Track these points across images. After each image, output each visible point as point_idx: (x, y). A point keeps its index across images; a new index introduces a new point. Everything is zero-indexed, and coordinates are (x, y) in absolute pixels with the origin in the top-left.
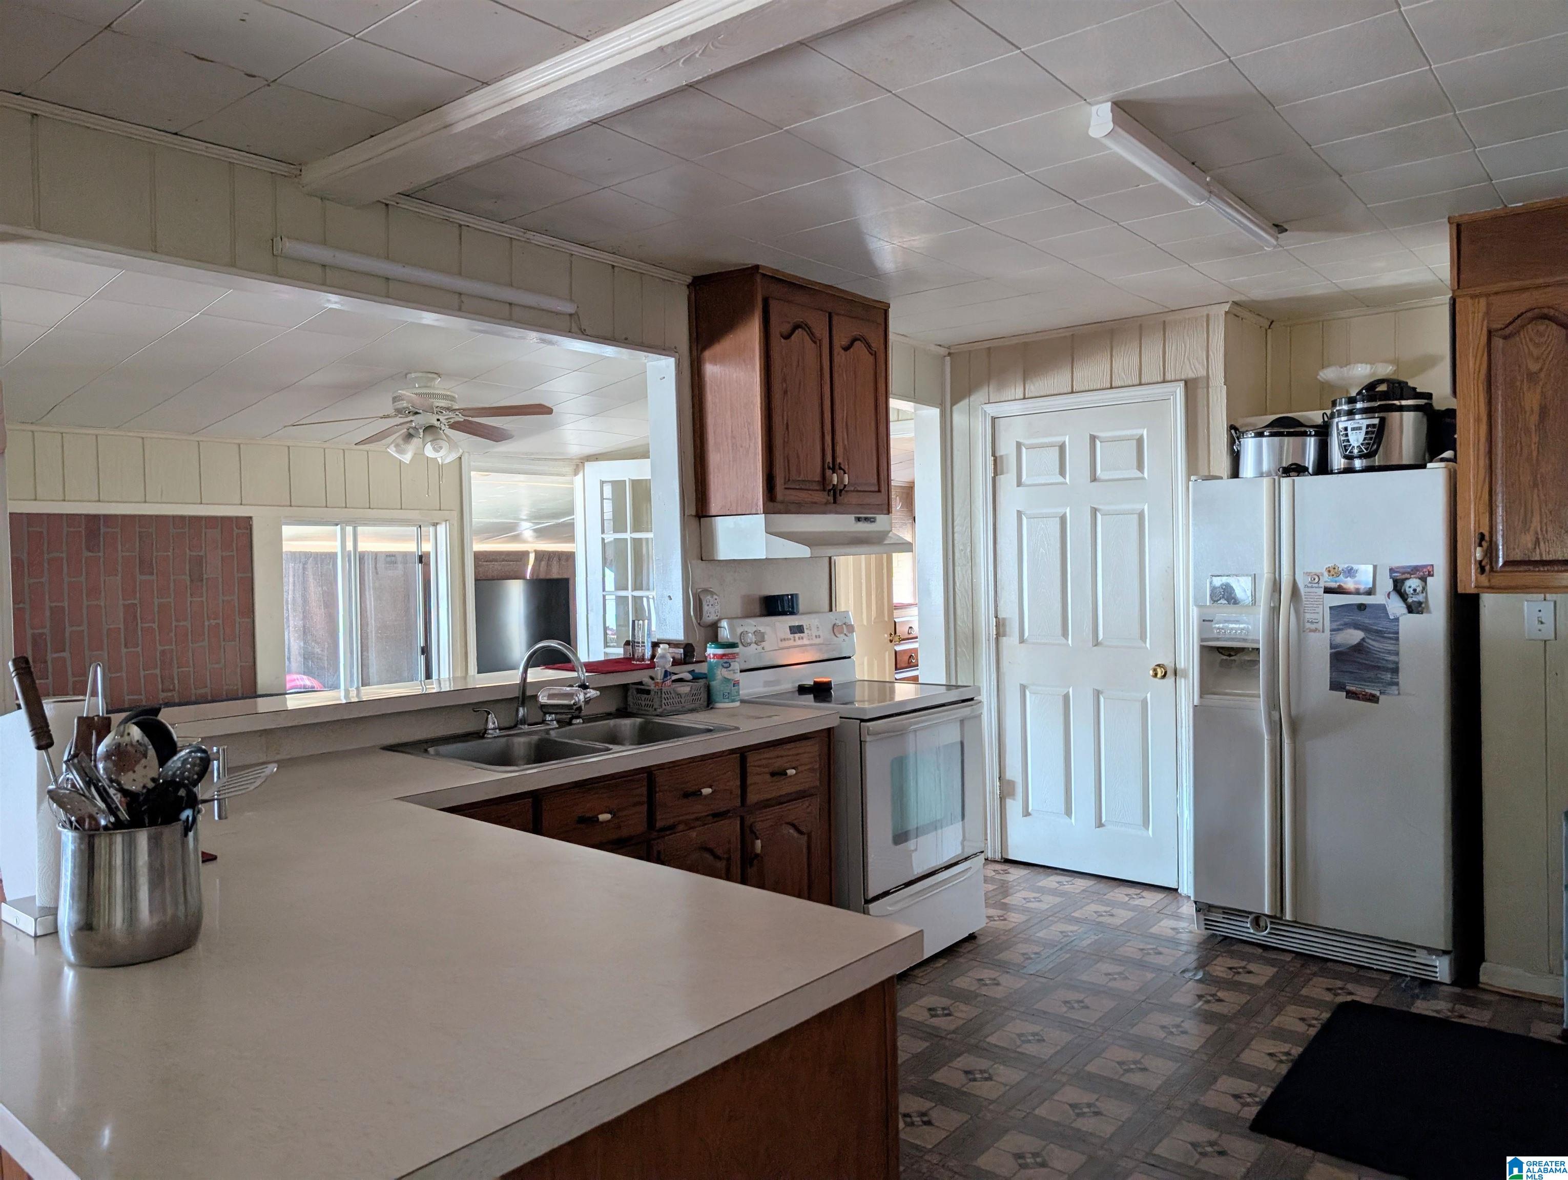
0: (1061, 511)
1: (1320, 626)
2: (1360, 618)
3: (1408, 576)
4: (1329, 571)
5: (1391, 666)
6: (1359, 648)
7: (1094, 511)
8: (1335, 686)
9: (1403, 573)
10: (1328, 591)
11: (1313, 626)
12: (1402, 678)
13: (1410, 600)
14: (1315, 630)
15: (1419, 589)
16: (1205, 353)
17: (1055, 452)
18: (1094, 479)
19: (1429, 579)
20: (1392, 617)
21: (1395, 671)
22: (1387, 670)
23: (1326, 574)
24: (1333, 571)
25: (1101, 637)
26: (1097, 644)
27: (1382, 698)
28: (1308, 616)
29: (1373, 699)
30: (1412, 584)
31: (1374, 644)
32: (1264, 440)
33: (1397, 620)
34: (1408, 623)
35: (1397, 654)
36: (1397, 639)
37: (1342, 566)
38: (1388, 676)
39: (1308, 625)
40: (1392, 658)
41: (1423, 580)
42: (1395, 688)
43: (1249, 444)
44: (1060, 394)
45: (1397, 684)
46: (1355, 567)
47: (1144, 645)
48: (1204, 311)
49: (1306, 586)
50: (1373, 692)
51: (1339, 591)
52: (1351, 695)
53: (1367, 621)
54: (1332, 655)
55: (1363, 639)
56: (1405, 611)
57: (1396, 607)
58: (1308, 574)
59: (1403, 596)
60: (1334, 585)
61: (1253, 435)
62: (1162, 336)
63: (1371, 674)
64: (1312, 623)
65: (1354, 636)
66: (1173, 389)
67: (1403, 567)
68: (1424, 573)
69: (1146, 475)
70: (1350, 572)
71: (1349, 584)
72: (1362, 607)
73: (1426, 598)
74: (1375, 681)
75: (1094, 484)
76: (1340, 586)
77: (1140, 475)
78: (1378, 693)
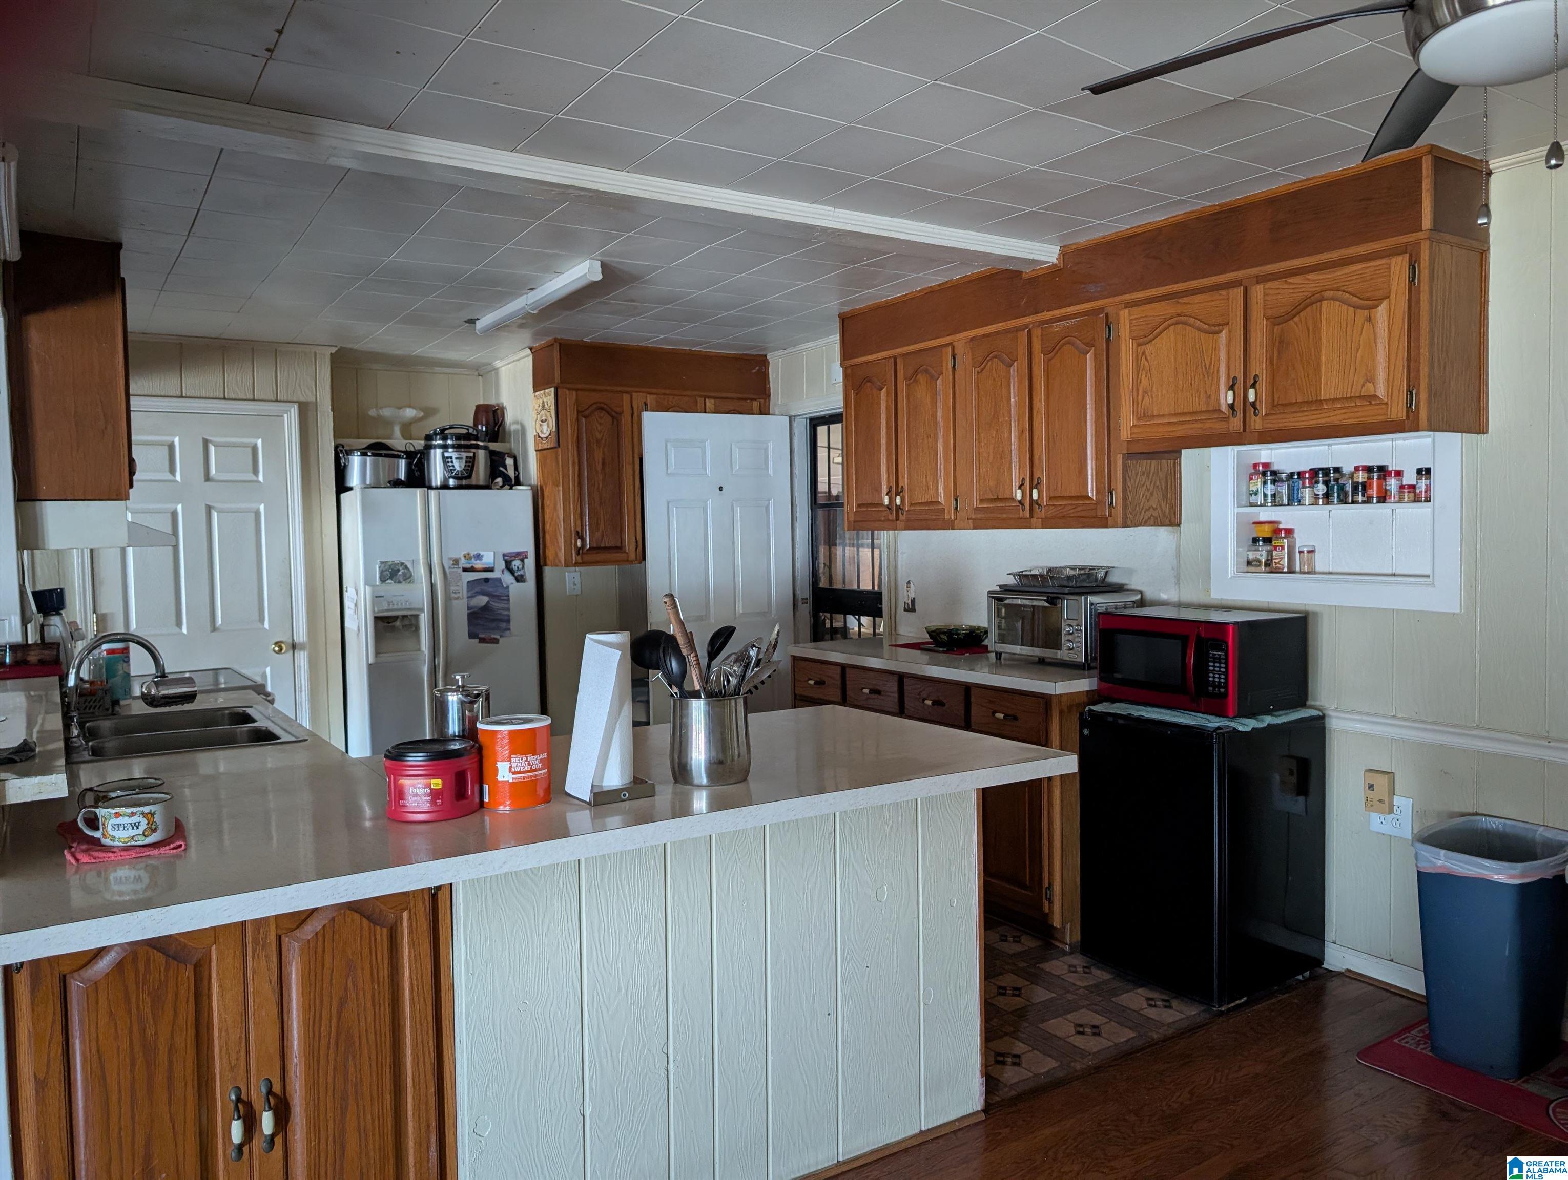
0: (171, 506)
1: (460, 595)
2: (485, 588)
3: (513, 558)
4: (465, 557)
5: (506, 618)
6: (486, 608)
7: (209, 509)
8: (472, 635)
9: (511, 557)
10: (465, 570)
11: (456, 596)
12: (513, 625)
13: (516, 574)
14: (458, 598)
15: (520, 567)
16: (314, 384)
17: (165, 449)
18: (208, 478)
19: (525, 560)
20: (505, 586)
21: (508, 621)
22: (502, 620)
23: (463, 559)
24: (467, 557)
25: (219, 621)
26: (214, 629)
27: (501, 640)
28: (452, 588)
29: (496, 641)
30: (516, 563)
31: (496, 605)
32: (368, 459)
33: (508, 587)
34: (515, 589)
35: (508, 609)
36: (508, 600)
37: (473, 553)
38: (504, 625)
39: (453, 595)
40: (506, 613)
41: (522, 560)
42: (508, 632)
43: (355, 461)
44: (167, 397)
45: (509, 629)
46: (482, 553)
47: (261, 626)
48: (314, 349)
49: (450, 568)
50: (495, 637)
51: (472, 570)
52: (482, 640)
53: (491, 589)
54: (469, 614)
55: (488, 602)
56: (514, 581)
57: (508, 579)
58: (450, 559)
59: (512, 572)
60: (468, 566)
61: (359, 453)
62: (274, 362)
63: (494, 625)
64: (455, 593)
65: (483, 600)
66: (288, 408)
67: (511, 553)
68: (522, 556)
69: (261, 478)
70: (478, 557)
71: (478, 565)
72: (487, 580)
73: (525, 572)
74: (497, 628)
75: (208, 483)
76: (472, 567)
77: (254, 478)
78: (498, 637)
